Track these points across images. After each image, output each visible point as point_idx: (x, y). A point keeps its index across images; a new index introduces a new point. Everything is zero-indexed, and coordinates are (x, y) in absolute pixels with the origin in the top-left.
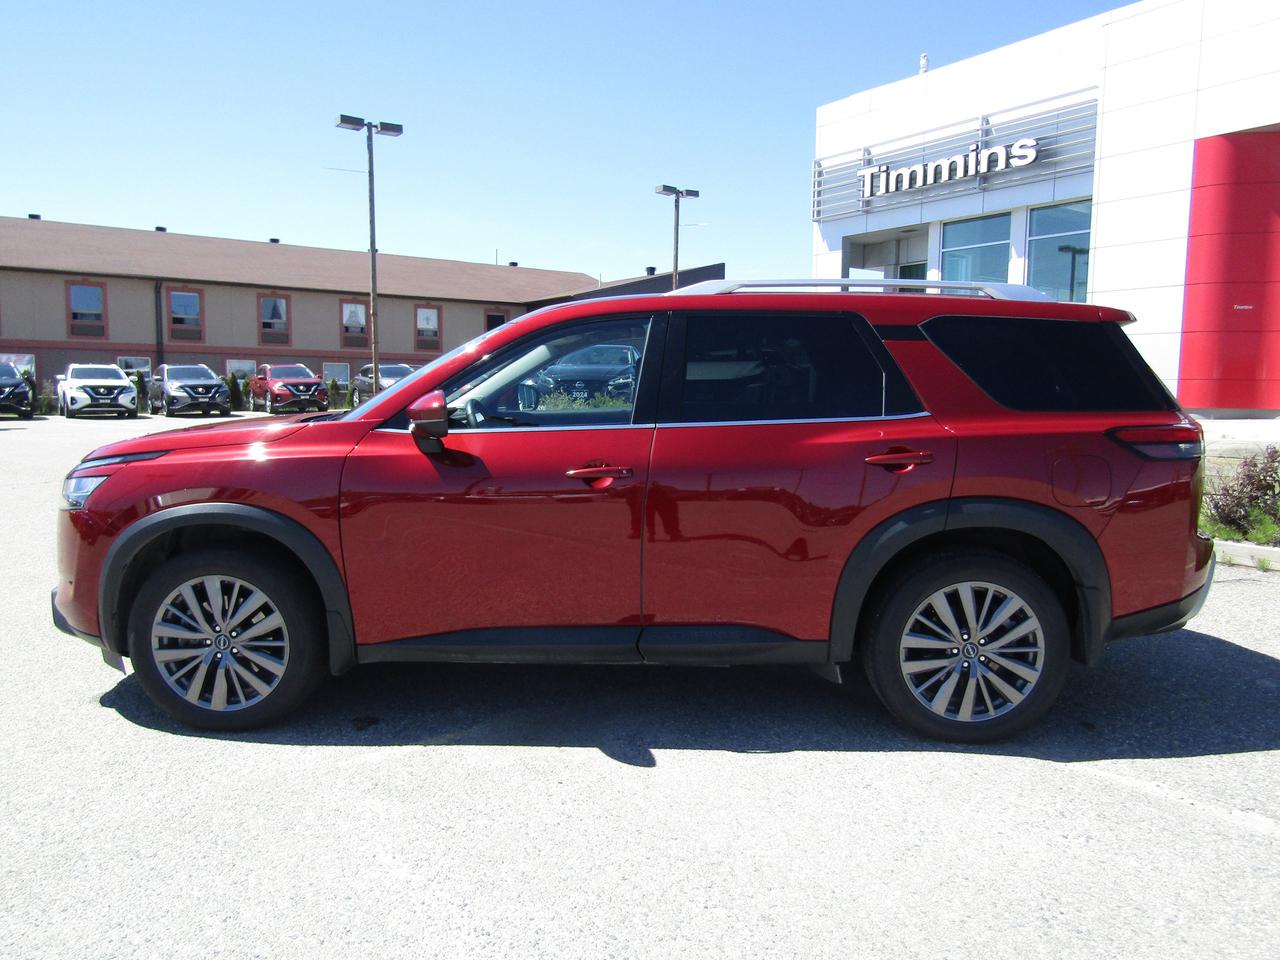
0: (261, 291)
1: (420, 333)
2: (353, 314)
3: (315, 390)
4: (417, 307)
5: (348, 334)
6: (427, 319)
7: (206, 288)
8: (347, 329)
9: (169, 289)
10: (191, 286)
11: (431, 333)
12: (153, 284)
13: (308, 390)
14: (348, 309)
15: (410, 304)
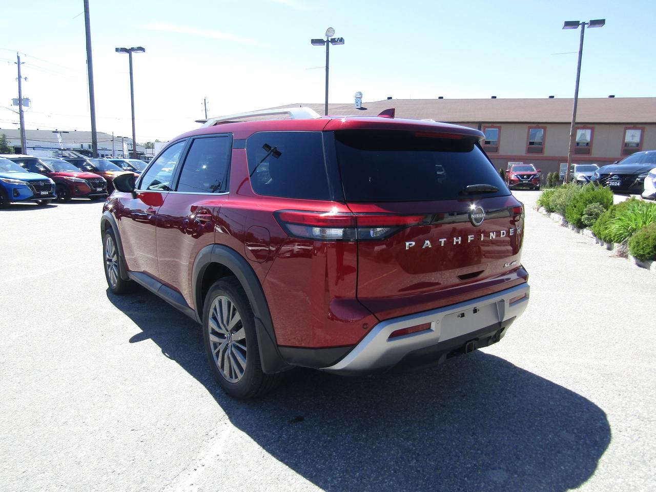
0: (530, 125)
1: (626, 145)
2: (583, 135)
3: (533, 178)
4: (626, 129)
5: (578, 147)
6: (633, 136)
7: (502, 125)
8: (578, 144)
9: (485, 127)
10: (495, 125)
11: (634, 145)
12: (478, 125)
13: (528, 178)
14: (579, 133)
15: (622, 128)
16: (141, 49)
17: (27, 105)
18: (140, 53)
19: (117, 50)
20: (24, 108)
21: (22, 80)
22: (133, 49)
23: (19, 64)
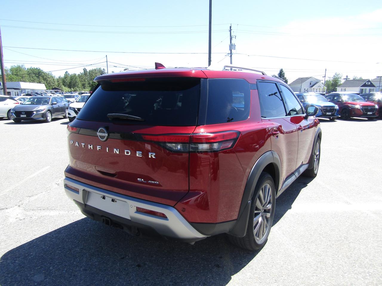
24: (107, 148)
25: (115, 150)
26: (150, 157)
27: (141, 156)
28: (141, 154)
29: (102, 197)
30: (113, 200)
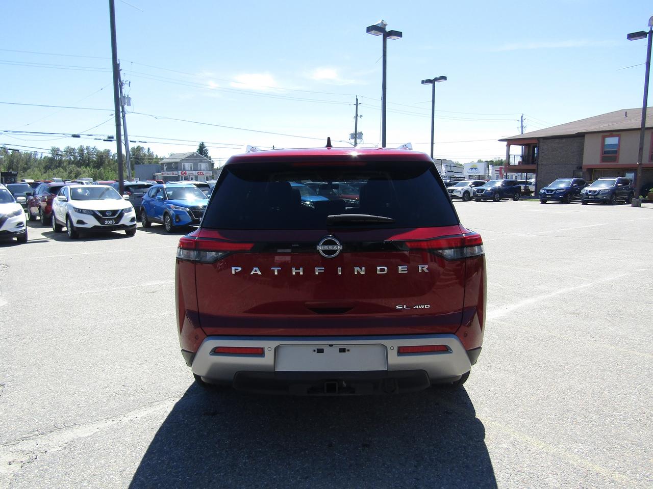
16: (444, 78)
17: (360, 138)
18: (443, 82)
19: (423, 82)
20: (358, 141)
21: (358, 118)
22: (436, 79)
23: (357, 105)
24: (340, 269)
25: (357, 269)
26: (420, 271)
27: (406, 272)
28: (406, 269)
29: (315, 351)
30: (342, 350)
